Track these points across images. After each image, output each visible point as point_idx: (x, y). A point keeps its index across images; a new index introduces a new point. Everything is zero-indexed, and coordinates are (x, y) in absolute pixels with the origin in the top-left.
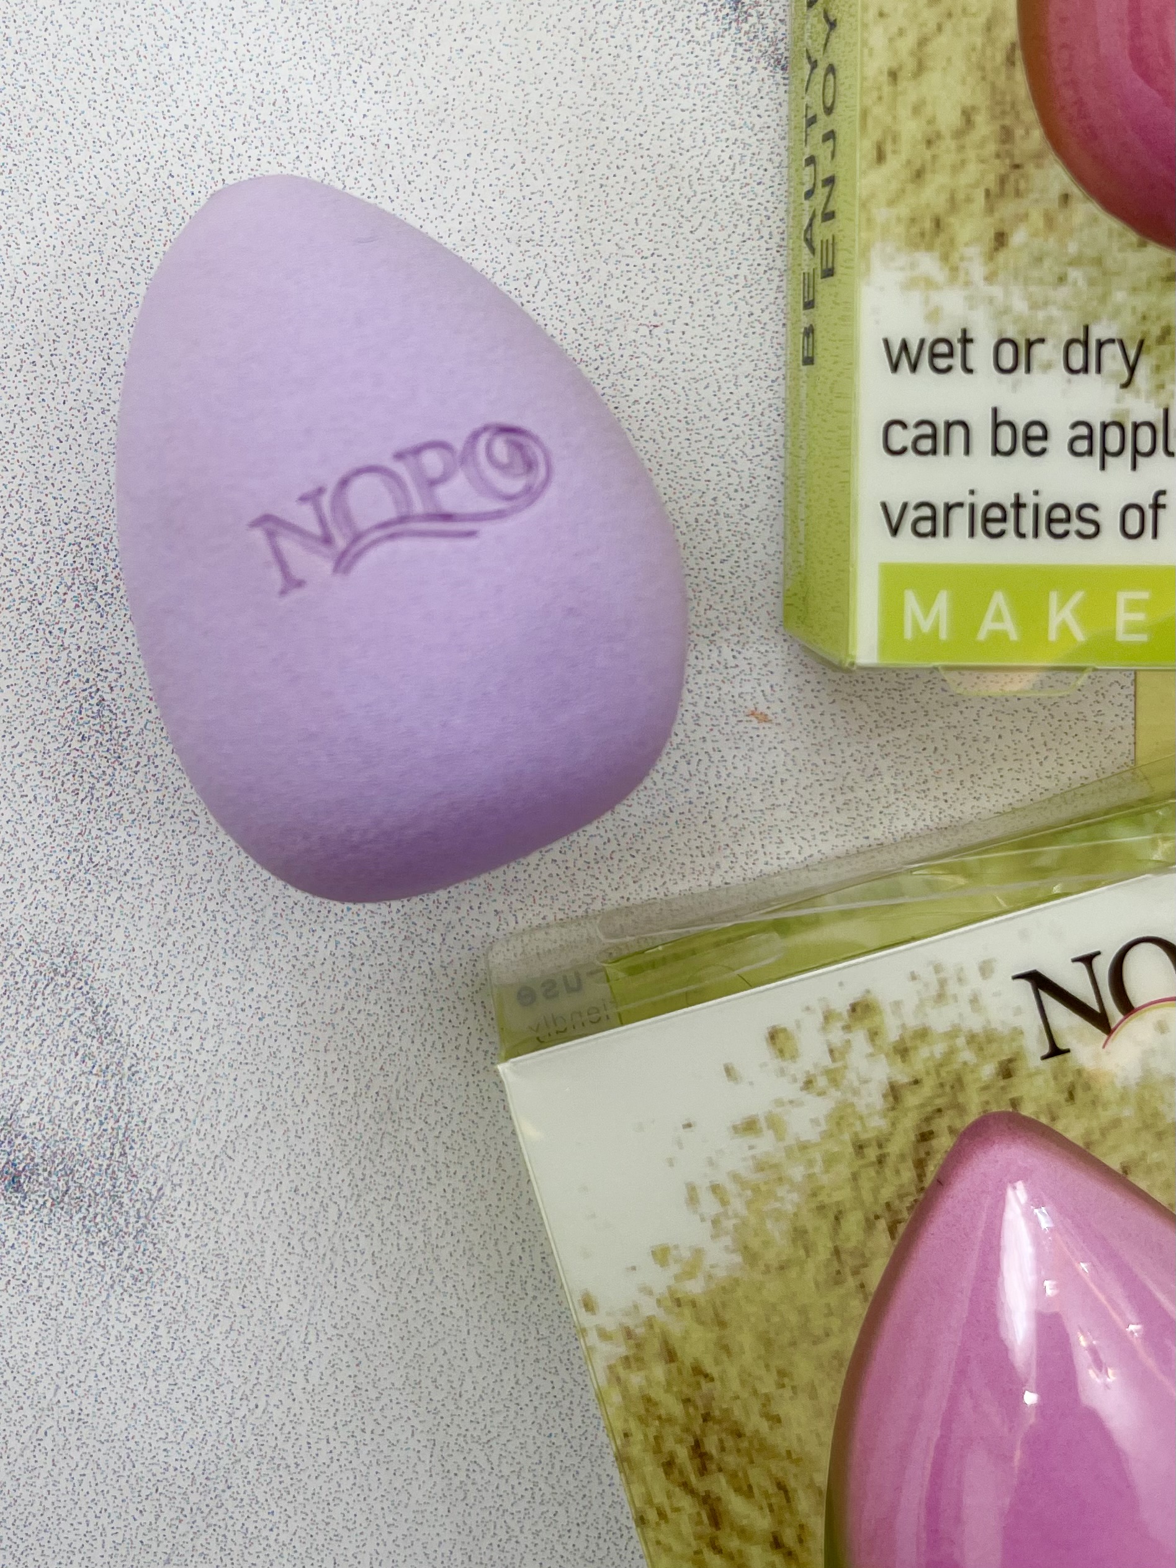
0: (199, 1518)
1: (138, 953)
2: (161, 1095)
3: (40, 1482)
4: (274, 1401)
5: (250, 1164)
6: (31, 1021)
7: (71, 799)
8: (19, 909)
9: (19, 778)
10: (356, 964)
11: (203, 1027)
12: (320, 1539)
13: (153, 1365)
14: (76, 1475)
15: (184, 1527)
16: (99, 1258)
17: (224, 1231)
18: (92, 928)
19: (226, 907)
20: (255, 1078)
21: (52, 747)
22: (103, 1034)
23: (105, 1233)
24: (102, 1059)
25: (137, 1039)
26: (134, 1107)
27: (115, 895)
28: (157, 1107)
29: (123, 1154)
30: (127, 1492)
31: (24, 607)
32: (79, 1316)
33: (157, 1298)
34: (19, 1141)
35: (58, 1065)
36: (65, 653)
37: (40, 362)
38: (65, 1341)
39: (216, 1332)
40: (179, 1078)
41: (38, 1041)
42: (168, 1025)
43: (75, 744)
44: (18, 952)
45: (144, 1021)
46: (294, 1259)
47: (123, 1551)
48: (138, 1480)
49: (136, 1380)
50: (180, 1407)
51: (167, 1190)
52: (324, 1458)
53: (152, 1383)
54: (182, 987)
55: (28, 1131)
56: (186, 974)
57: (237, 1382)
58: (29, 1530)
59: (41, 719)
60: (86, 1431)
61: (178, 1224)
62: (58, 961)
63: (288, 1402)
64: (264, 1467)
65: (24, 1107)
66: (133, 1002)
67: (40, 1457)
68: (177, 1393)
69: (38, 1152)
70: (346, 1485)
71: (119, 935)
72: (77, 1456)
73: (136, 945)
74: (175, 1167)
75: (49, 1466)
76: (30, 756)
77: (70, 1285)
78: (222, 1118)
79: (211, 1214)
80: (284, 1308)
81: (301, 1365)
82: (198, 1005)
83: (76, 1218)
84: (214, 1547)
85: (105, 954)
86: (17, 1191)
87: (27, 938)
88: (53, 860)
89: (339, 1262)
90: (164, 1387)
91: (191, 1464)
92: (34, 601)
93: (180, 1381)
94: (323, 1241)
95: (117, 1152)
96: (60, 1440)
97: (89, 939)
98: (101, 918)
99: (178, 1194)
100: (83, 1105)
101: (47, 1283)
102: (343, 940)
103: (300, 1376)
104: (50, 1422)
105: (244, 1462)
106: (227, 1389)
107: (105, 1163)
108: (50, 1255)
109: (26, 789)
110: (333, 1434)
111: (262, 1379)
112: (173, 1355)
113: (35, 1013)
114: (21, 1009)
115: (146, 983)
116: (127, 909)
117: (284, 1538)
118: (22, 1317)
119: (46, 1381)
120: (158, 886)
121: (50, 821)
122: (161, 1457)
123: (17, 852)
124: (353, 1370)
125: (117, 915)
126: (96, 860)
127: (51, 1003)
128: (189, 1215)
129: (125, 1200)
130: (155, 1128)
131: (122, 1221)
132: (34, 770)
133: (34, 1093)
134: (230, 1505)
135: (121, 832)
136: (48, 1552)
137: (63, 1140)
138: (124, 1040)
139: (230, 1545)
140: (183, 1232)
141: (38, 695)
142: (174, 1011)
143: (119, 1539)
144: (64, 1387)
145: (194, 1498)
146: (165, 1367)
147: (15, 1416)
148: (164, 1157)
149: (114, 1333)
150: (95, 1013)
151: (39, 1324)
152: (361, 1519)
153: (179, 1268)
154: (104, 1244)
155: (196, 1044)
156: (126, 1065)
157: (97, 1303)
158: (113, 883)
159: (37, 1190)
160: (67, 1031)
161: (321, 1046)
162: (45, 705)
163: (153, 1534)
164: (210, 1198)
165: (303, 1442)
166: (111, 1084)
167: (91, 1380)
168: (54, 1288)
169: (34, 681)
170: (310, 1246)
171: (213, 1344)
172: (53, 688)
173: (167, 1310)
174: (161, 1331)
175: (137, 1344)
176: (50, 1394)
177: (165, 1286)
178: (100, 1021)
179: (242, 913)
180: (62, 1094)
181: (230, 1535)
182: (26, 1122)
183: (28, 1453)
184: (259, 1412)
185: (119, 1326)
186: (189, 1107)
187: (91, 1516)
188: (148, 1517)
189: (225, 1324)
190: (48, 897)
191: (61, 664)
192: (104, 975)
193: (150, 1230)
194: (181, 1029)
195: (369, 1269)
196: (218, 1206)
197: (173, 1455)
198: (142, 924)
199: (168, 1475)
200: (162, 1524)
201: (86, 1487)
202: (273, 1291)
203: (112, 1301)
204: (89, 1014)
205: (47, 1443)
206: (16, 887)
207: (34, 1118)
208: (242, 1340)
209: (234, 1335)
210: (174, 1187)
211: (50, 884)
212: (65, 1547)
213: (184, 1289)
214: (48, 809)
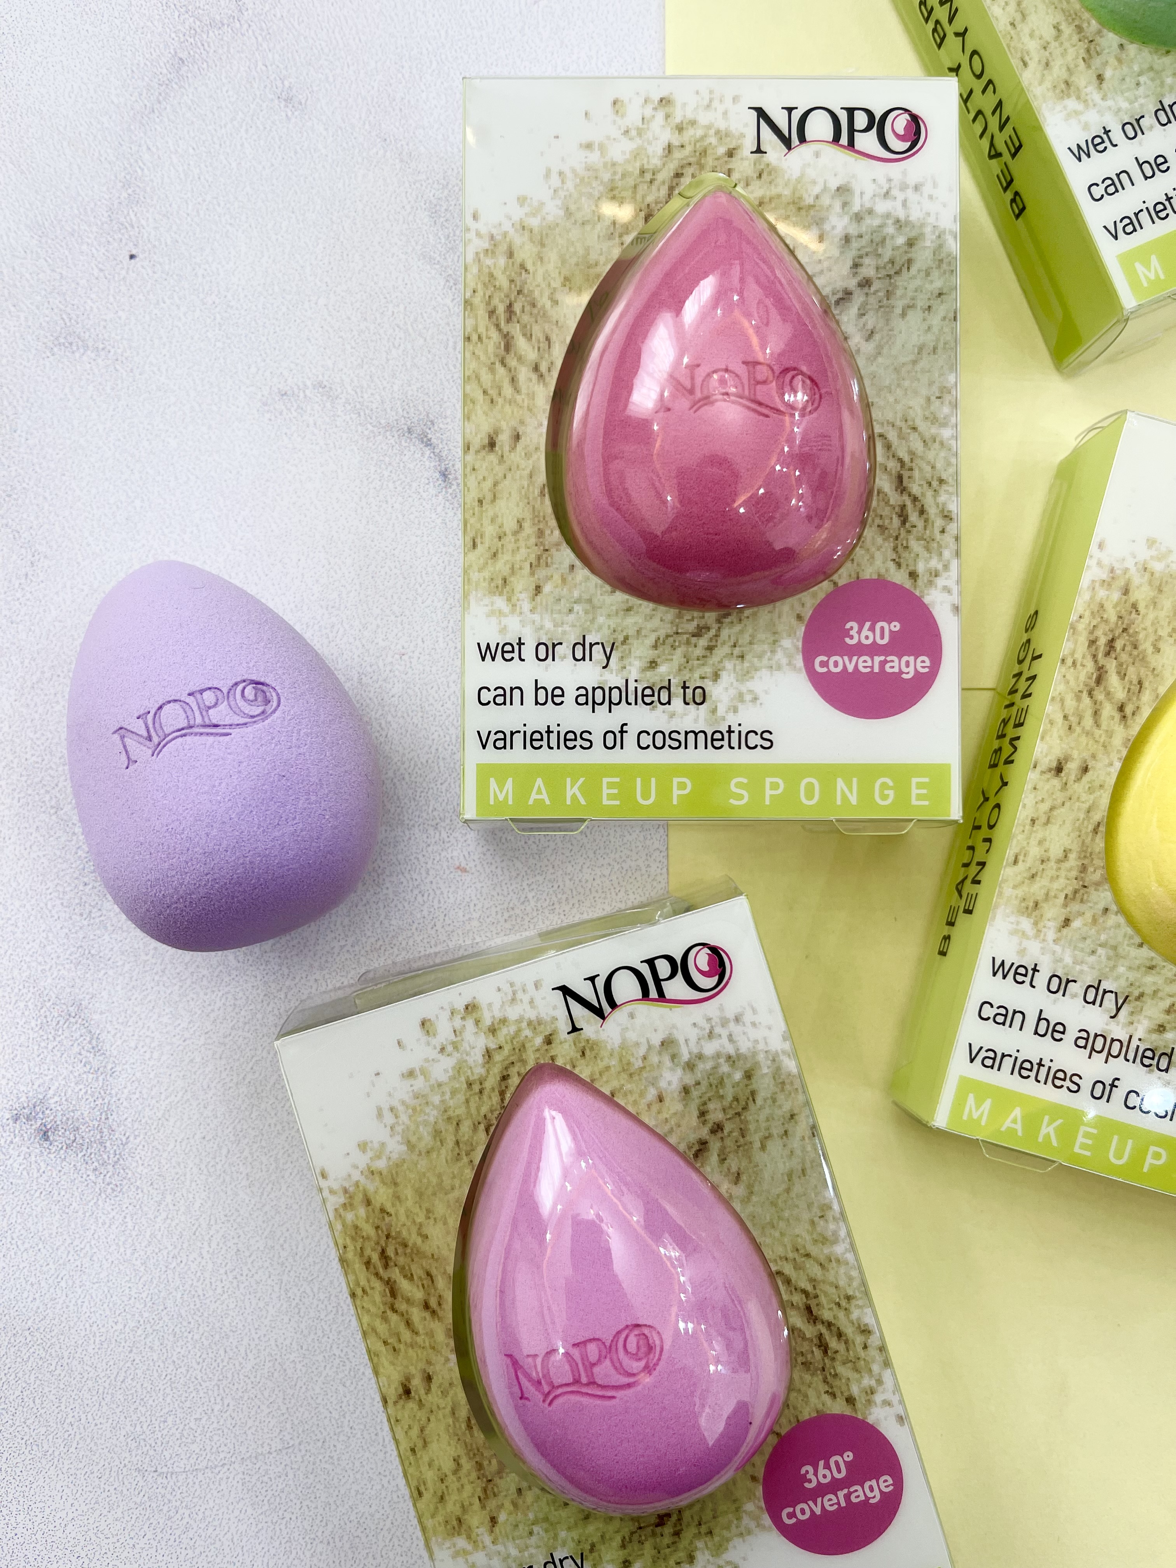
0: (148, 1326)
1: (116, 1004)
2: (129, 1084)
3: (59, 1306)
4: (191, 1258)
5: (178, 1123)
6: (55, 1043)
7: (78, 918)
8: (49, 981)
9: (49, 906)
10: (237, 1010)
11: (153, 1045)
12: (217, 1337)
13: (122, 1239)
14: (79, 1302)
15: (140, 1332)
16: (92, 1177)
17: (163, 1161)
18: (91, 990)
19: (165, 979)
20: (181, 1074)
21: (68, 889)
22: (96, 1050)
23: (96, 1164)
24: (95, 1064)
25: (115, 1053)
26: (113, 1092)
27: (103, 972)
28: (126, 1091)
29: (107, 1119)
30: (108, 1312)
31: (53, 811)
32: (81, 1212)
33: (126, 1200)
34: (48, 1112)
35: (71, 1068)
36: (75, 838)
37: (62, 675)
38: (73, 1226)
39: (158, 1220)
40: (138, 1075)
41: (59, 1054)
42: (133, 1045)
43: (81, 888)
44: (48, 1004)
45: (119, 1042)
46: (203, 1177)
47: (105, 1346)
48: (115, 1304)
49: (114, 1247)
50: (138, 1263)
51: (131, 1139)
52: (219, 1291)
53: (122, 1250)
54: (140, 1023)
55: (53, 1106)
56: (143, 1016)
57: (170, 1248)
58: (53, 1334)
59: (62, 874)
60: (85, 1278)
61: (138, 1158)
62: (71, 1009)
63: (199, 1259)
64: (185, 1296)
65: (51, 1092)
66: (113, 1032)
67: (59, 1292)
68: (136, 1255)
69: (59, 1118)
70: (232, 1306)
71: (105, 994)
72: (79, 1291)
73: (115, 999)
74: (136, 1125)
75: (64, 1297)
76: (56, 894)
77: (76, 1194)
78: (163, 1097)
79: (156, 1152)
80: (197, 1205)
81: (206, 1238)
82: (149, 1033)
83: (80, 1155)
84: (157, 1343)
85: (97, 1005)
86: (46, 1140)
87: (54, 996)
88: (68, 952)
89: (228, 1179)
90: (129, 1252)
91: (144, 1295)
92: (58, 808)
93: (138, 1248)
94: (219, 1167)
95: (103, 1117)
96: (70, 1283)
97: (88, 997)
98: (95, 985)
99: (137, 1141)
100: (84, 1091)
101: (63, 1193)
102: (230, 996)
103: (206, 1244)
104: (64, 1272)
105: (174, 1294)
106: (165, 1252)
107: (97, 1124)
108: (65, 1177)
109: (54, 912)
110: (224, 1277)
111: (185, 1246)
112: (134, 1233)
113: (58, 1039)
114: (50, 1036)
115: (120, 1021)
116: (110, 980)
117: (197, 1337)
118: (49, 1213)
119: (63, 1248)
120: (127, 967)
121: (67, 931)
122: (127, 1291)
123: (48, 948)
124: (236, 1241)
125: (104, 983)
126: (93, 952)
127: (67, 1034)
128: (143, 1153)
129: (108, 1144)
130: (125, 1103)
131: (105, 1157)
132: (58, 902)
133: (57, 1084)
134: (166, 1318)
135: (106, 937)
136: (63, 1346)
137: (73, 1111)
138: (108, 1053)
139: (166, 1342)
140: (140, 1162)
141: (60, 860)
142: (136, 1037)
143: (103, 1339)
144: (72, 1252)
145: (146, 1315)
146: (130, 1240)
147: (45, 1269)
148: (130, 1120)
149: (101, 1221)
150: (92, 1039)
151: (58, 1216)
152: (240, 1326)
153: (138, 1183)
154: (95, 1170)
155: (148, 1055)
156: (109, 1067)
157: (92, 1203)
158: (102, 965)
159: (58, 1139)
160: (76, 1049)
161: (217, 1056)
162: (65, 866)
163: (123, 1336)
164: (155, 1143)
165: (207, 1281)
166: (101, 1078)
167: (88, 1248)
168: (68, 1196)
169: (58, 853)
170: (212, 1170)
171: (157, 1227)
172: (68, 856)
173: (131, 1207)
174: (128, 1219)
175: (114, 1227)
176: (64, 1256)
177: (130, 1194)
178: (94, 1042)
179: (174, 981)
180: (73, 1085)
181: (166, 1336)
182: (52, 1101)
183: (52, 1290)
184: (182, 1265)
185: (104, 1217)
186: (145, 1091)
187: (87, 1325)
188: (120, 1326)
189: (164, 1215)
190: (66, 973)
191: (73, 843)
192: (96, 1017)
193: (121, 1162)
194: (140, 1046)
195: (245, 1183)
196: (160, 1147)
197: (134, 1290)
198: (119, 988)
199: (131, 1302)
200: (127, 1330)
201: (84, 1309)
202: (191, 1196)
203: (100, 1202)
204: (88, 1039)
205: (63, 1284)
206: (47, 967)
207: (56, 1099)
208: (174, 1224)
209: (169, 1221)
210: (135, 1137)
211: (67, 966)
212: (73, 1343)
213: (141, 1195)
214: (66, 924)
